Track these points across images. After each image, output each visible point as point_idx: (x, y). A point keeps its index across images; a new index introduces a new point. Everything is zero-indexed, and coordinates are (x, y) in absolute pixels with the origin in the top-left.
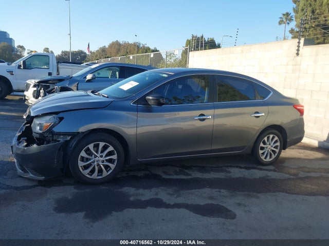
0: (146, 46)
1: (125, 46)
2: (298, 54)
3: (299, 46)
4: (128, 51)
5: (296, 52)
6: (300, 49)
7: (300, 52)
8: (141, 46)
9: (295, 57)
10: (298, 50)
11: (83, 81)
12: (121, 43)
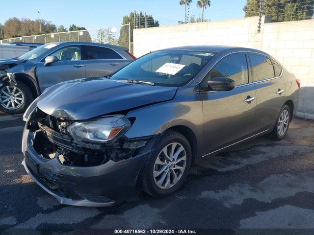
0: (51, 23)
1: (26, 24)
2: (259, 31)
3: (260, 24)
4: (31, 29)
5: (258, 29)
6: (261, 26)
7: (261, 29)
8: (46, 23)
9: (256, 34)
10: (259, 27)
11: (41, 65)
12: (21, 20)
